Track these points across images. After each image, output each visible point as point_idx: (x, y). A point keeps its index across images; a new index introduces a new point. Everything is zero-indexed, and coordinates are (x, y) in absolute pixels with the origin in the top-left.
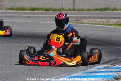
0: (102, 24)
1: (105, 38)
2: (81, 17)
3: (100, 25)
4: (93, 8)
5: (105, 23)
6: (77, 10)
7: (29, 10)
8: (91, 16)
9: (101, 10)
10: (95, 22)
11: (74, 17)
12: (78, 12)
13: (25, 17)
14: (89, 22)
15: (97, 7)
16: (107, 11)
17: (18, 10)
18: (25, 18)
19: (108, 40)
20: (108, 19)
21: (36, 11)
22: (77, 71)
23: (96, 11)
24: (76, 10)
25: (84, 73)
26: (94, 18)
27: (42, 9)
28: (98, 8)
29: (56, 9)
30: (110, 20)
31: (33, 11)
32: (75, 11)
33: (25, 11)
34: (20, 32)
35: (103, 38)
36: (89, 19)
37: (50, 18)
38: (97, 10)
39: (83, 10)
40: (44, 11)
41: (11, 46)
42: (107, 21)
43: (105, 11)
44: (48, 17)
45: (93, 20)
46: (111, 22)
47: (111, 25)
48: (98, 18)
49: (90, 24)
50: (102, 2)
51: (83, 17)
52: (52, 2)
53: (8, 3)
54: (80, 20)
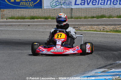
0: (98, 30)
2: (78, 25)
3: (97, 31)
4: (90, 16)
5: (102, 30)
6: (75, 18)
7: (29, 19)
8: (88, 23)
9: (98, 17)
10: (92, 29)
11: (72, 24)
12: (76, 19)
14: (86, 29)
15: (93, 15)
16: (103, 19)
17: (18, 19)
18: (25, 26)
19: (105, 46)
20: (104, 26)
21: (36, 20)
23: (92, 19)
24: (73, 17)
26: (91, 25)
27: (41, 18)
28: (95, 15)
29: (54, 17)
30: (106, 27)
31: (33, 20)
32: (72, 19)
33: (25, 20)
34: (20, 40)
35: (100, 44)
36: (86, 27)
37: (49, 26)
38: (93, 17)
39: (80, 19)
42: (104, 28)
43: (101, 19)
44: (47, 25)
45: (90, 27)
46: (108, 29)
47: (107, 32)
48: (94, 25)
49: (87, 31)
50: (98, 10)
51: (81, 24)
52: (51, 11)
53: (9, 12)
54: (77, 27)
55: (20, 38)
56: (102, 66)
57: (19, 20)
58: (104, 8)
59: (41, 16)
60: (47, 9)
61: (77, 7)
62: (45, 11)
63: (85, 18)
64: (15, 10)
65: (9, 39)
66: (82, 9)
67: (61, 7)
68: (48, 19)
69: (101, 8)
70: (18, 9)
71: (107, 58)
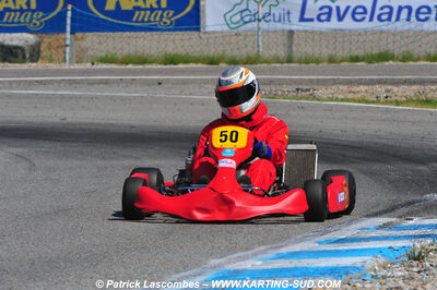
0: (371, 99)
1: (382, 141)
2: (311, 81)
3: (367, 102)
4: (345, 54)
5: (382, 99)
6: (300, 62)
7: (160, 64)
8: (341, 77)
9: (370, 59)
10: (351, 96)
11: (292, 80)
12: (303, 65)
13: (149, 83)
14: (335, 95)
15: (356, 53)
16: (387, 63)
17: (127, 64)
18: (149, 85)
19: (391, 146)
20: (389, 87)
21: (181, 66)
22: (300, 237)
23: (354, 64)
24: (296, 59)
25: (320, 243)
26: (350, 83)
27: (195, 60)
28: (361, 53)
29: (237, 58)
30: (395, 89)
31: (173, 66)
32: (292, 65)
33: (148, 66)
35: (377, 140)
36: (334, 87)
38: (356, 59)
39: (317, 62)
40: (205, 66)
41: (107, 168)
42: (388, 91)
43: (380, 64)
45: (345, 88)
46: (399, 94)
47: (398, 103)
48: (360, 83)
49: (337, 100)
50: (371, 37)
51: (318, 80)
52: (227, 39)
53: (100, 43)
54: (307, 90)
55: (133, 123)
56: (381, 208)
57: (130, 66)
58: (389, 31)
59: (196, 54)
60: (214, 32)
61: (307, 29)
62: (208, 39)
63: (331, 60)
64: (118, 34)
65: (98, 124)
66: (321, 33)
67: (259, 29)
68: (217, 64)
69: (381, 32)
70: (127, 33)
71: (397, 185)
